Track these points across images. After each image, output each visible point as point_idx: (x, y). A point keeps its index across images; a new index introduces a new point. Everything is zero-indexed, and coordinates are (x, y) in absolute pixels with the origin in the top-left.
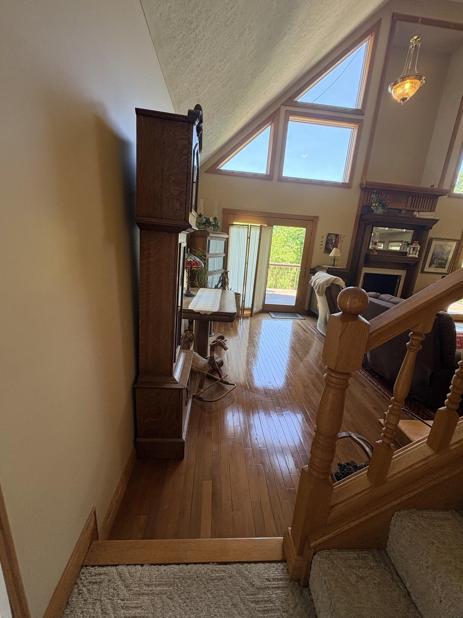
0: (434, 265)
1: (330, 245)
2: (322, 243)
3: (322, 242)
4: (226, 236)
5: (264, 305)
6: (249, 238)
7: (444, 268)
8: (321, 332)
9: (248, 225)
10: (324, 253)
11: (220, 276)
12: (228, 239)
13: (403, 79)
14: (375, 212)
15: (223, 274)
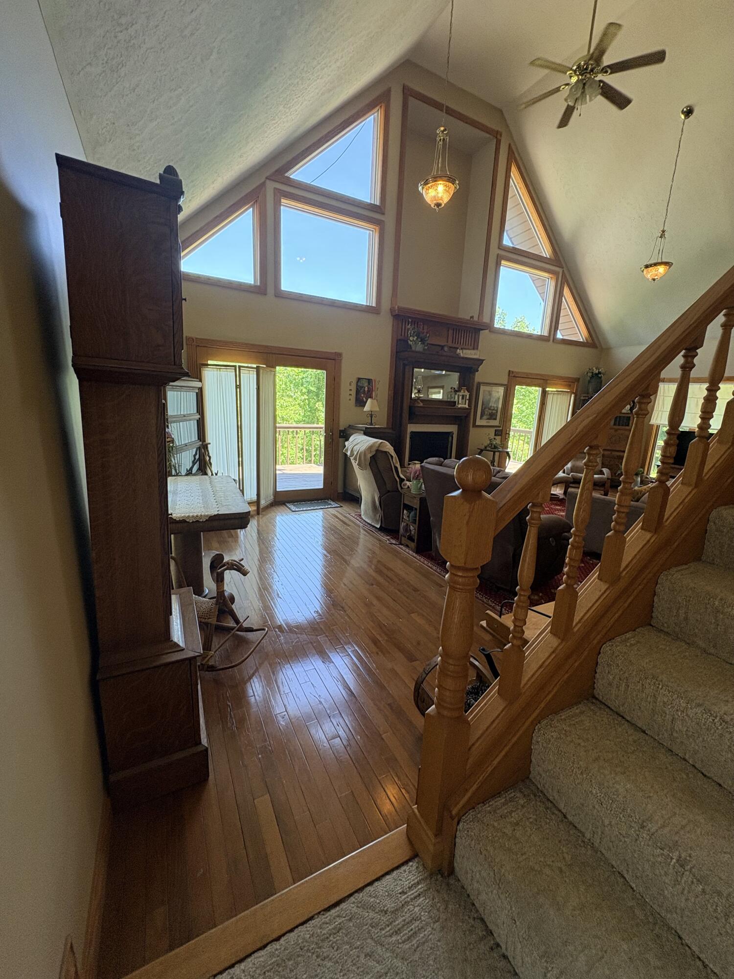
0: (485, 417)
1: (362, 395)
2: (351, 393)
3: (351, 390)
4: (199, 384)
5: (276, 493)
6: (238, 387)
7: (495, 419)
8: (369, 522)
9: (235, 366)
10: (356, 406)
11: (194, 453)
12: (201, 389)
13: (436, 179)
14: (413, 349)
15: (199, 449)
